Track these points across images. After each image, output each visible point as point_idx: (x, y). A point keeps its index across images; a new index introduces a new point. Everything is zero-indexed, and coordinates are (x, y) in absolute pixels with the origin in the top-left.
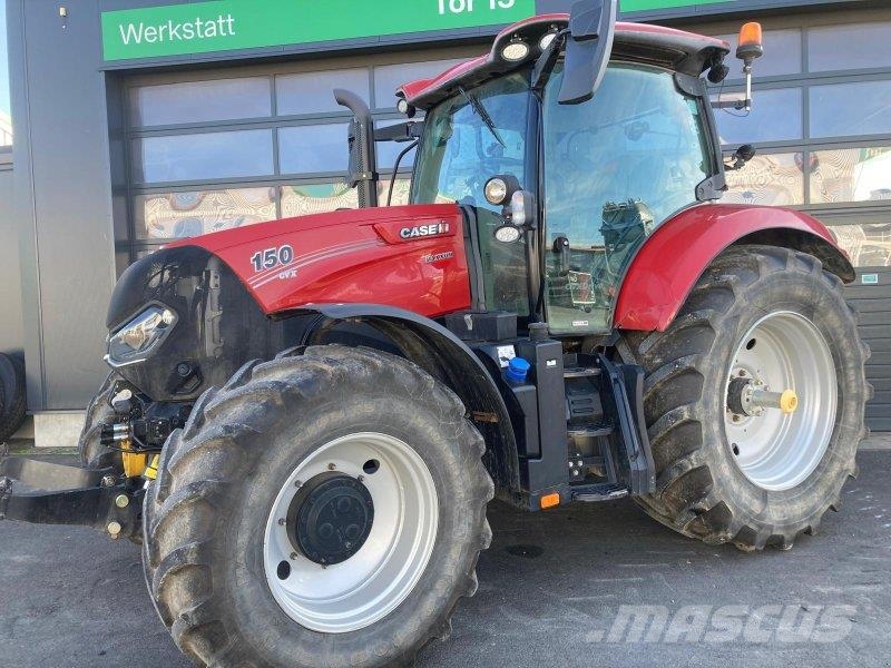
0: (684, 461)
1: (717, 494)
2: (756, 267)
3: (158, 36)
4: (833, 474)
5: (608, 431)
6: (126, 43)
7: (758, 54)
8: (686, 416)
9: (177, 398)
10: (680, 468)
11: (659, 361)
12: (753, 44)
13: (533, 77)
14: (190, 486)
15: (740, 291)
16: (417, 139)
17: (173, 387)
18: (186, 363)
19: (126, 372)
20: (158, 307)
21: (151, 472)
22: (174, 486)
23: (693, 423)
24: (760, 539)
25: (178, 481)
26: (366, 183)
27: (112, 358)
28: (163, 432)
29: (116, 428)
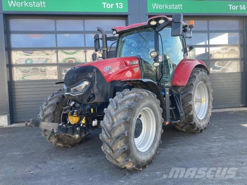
0: (190, 113)
1: (194, 121)
2: (198, 72)
3: (21, 5)
4: (208, 116)
6: (10, 6)
7: (193, 27)
8: (190, 104)
9: (89, 103)
10: (188, 115)
11: (182, 92)
12: (192, 25)
13: (157, 29)
14: (124, 119)
15: (197, 77)
16: (116, 41)
17: (89, 100)
18: (92, 94)
19: (77, 97)
20: (85, 80)
21: (83, 121)
22: (115, 120)
23: (191, 105)
24: (200, 130)
25: (117, 119)
26: (105, 51)
27: (72, 94)
28: (87, 111)
29: (75, 111)
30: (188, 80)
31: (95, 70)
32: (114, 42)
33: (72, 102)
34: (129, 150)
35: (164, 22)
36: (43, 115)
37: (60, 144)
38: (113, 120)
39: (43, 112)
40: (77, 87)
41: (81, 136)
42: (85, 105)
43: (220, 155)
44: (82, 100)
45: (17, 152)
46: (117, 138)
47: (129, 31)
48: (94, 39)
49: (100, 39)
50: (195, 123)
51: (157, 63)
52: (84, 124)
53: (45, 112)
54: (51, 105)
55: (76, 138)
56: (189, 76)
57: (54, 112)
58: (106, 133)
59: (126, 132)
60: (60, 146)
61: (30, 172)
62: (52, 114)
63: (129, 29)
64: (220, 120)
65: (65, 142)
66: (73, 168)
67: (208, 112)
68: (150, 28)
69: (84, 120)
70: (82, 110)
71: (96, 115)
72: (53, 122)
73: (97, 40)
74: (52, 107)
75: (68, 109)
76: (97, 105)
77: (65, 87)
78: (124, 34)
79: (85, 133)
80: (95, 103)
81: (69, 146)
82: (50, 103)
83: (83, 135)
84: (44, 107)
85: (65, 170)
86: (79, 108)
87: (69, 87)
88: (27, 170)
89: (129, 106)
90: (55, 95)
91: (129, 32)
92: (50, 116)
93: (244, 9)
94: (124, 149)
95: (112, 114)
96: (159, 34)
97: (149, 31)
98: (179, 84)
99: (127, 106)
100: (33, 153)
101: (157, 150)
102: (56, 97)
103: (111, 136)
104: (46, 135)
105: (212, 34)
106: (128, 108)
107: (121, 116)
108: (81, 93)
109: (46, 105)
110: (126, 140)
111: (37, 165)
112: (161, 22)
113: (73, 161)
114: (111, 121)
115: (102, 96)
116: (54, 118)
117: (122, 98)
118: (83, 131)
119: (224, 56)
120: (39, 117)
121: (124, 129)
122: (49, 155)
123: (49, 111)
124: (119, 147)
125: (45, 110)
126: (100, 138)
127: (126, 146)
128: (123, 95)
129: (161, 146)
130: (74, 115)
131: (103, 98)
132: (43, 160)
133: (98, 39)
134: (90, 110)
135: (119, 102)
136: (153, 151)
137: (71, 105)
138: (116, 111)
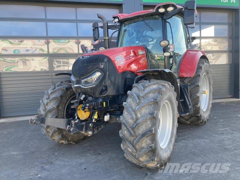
0: (197, 105)
1: (201, 113)
4: (209, 107)
5: (182, 100)
9: (101, 96)
10: (196, 107)
11: (190, 84)
13: (165, 17)
14: (150, 114)
15: (203, 68)
16: (118, 29)
17: (101, 93)
18: (104, 86)
19: (89, 90)
20: (98, 71)
21: (96, 117)
22: (139, 115)
23: (198, 97)
24: (204, 122)
25: (141, 114)
26: (107, 40)
27: (83, 86)
28: (100, 105)
29: (87, 105)
30: (195, 71)
31: (106, 60)
32: (116, 30)
33: (82, 95)
34: (155, 148)
35: (173, 10)
36: (45, 110)
37: (63, 142)
38: (136, 115)
39: (45, 106)
40: (89, 79)
41: (93, 133)
42: (97, 98)
43: (235, 148)
44: (94, 93)
45: (14, 152)
46: (144, 135)
47: (134, 18)
48: (93, 27)
49: (100, 27)
50: (201, 115)
51: (168, 53)
52: (96, 119)
53: (46, 107)
54: (55, 98)
55: (89, 136)
56: (196, 67)
57: (58, 107)
58: (128, 129)
59: (153, 128)
60: (63, 143)
61: (37, 175)
62: (55, 109)
63: (133, 17)
64: (216, 112)
65: (69, 139)
66: (85, 169)
67: (209, 104)
68: (157, 16)
69: (96, 114)
70: (95, 104)
71: (108, 109)
72: (57, 117)
73: (96, 28)
74: (55, 101)
75: (75, 103)
76: (108, 98)
77: (73, 78)
78: (126, 23)
79: (98, 129)
80: (107, 96)
81: (74, 143)
82: (52, 97)
83: (96, 132)
84: (45, 101)
85: (77, 172)
86: (91, 101)
87: (78, 79)
88: (32, 173)
89: (154, 99)
90: (57, 88)
91: (133, 20)
92: (54, 111)
93: (234, 2)
94: (151, 147)
95: (134, 108)
96: (168, 22)
97: (155, 19)
98: (185, 75)
99: (152, 100)
100: (33, 152)
101: (174, 145)
102: (58, 90)
103: (135, 133)
104: (48, 132)
105: (203, 25)
106: (154, 101)
107: (145, 111)
108: (94, 85)
109: (47, 99)
110: (153, 138)
111: (42, 167)
112: (170, 9)
113: (83, 160)
114: (134, 116)
115: (114, 88)
116: (58, 113)
117: (144, 90)
118: (95, 128)
119: (213, 48)
120: (40, 112)
121: (150, 126)
122: (53, 154)
123: (52, 105)
124: (145, 145)
125: (47, 104)
126: (121, 135)
127: (153, 144)
128: (145, 87)
129: (176, 141)
130: (86, 110)
131: (115, 91)
132: (48, 160)
133: (98, 28)
134: (103, 104)
135: (141, 95)
136: (171, 147)
137: (82, 98)
138: (139, 105)
